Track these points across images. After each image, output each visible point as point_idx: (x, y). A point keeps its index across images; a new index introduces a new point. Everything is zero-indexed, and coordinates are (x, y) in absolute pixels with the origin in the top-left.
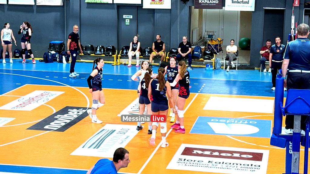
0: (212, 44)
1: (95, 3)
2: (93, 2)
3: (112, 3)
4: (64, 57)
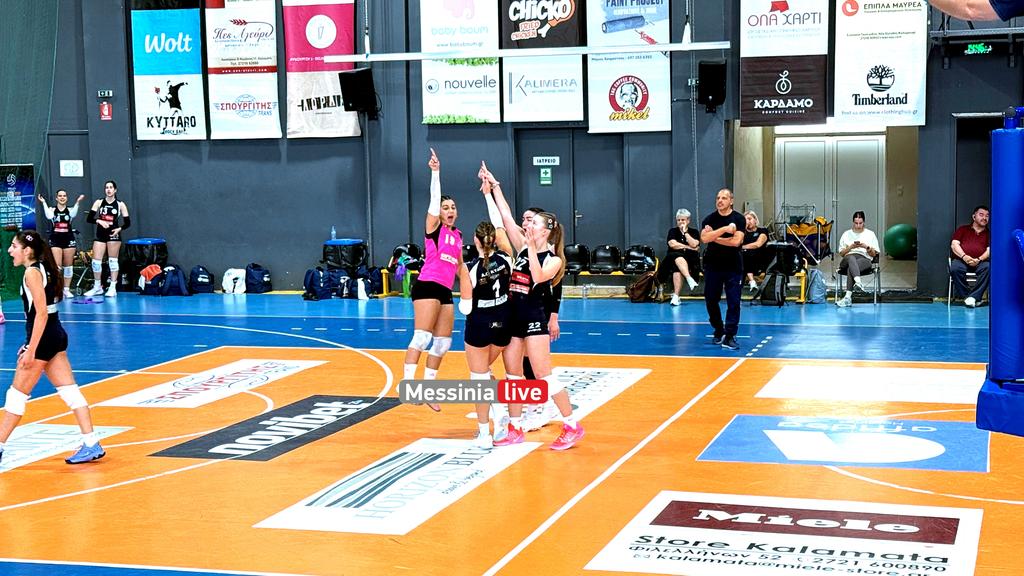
0: (799, 234)
1: (450, 124)
2: (444, 122)
3: (499, 121)
4: (361, 283)
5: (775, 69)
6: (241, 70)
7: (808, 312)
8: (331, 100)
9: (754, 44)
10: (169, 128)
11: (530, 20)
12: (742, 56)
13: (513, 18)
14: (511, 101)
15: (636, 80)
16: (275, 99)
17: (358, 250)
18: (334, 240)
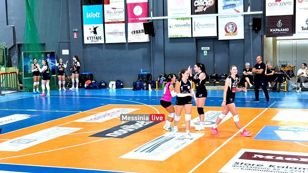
0: (285, 70)
3: (191, 37)
4: (150, 86)
5: (276, 19)
6: (114, 22)
7: (287, 94)
8: (141, 31)
9: (270, 12)
10: (94, 40)
11: (201, 6)
12: (266, 15)
13: (195, 5)
14: (195, 31)
15: (233, 24)
16: (124, 31)
17: (149, 76)
18: (142, 73)
